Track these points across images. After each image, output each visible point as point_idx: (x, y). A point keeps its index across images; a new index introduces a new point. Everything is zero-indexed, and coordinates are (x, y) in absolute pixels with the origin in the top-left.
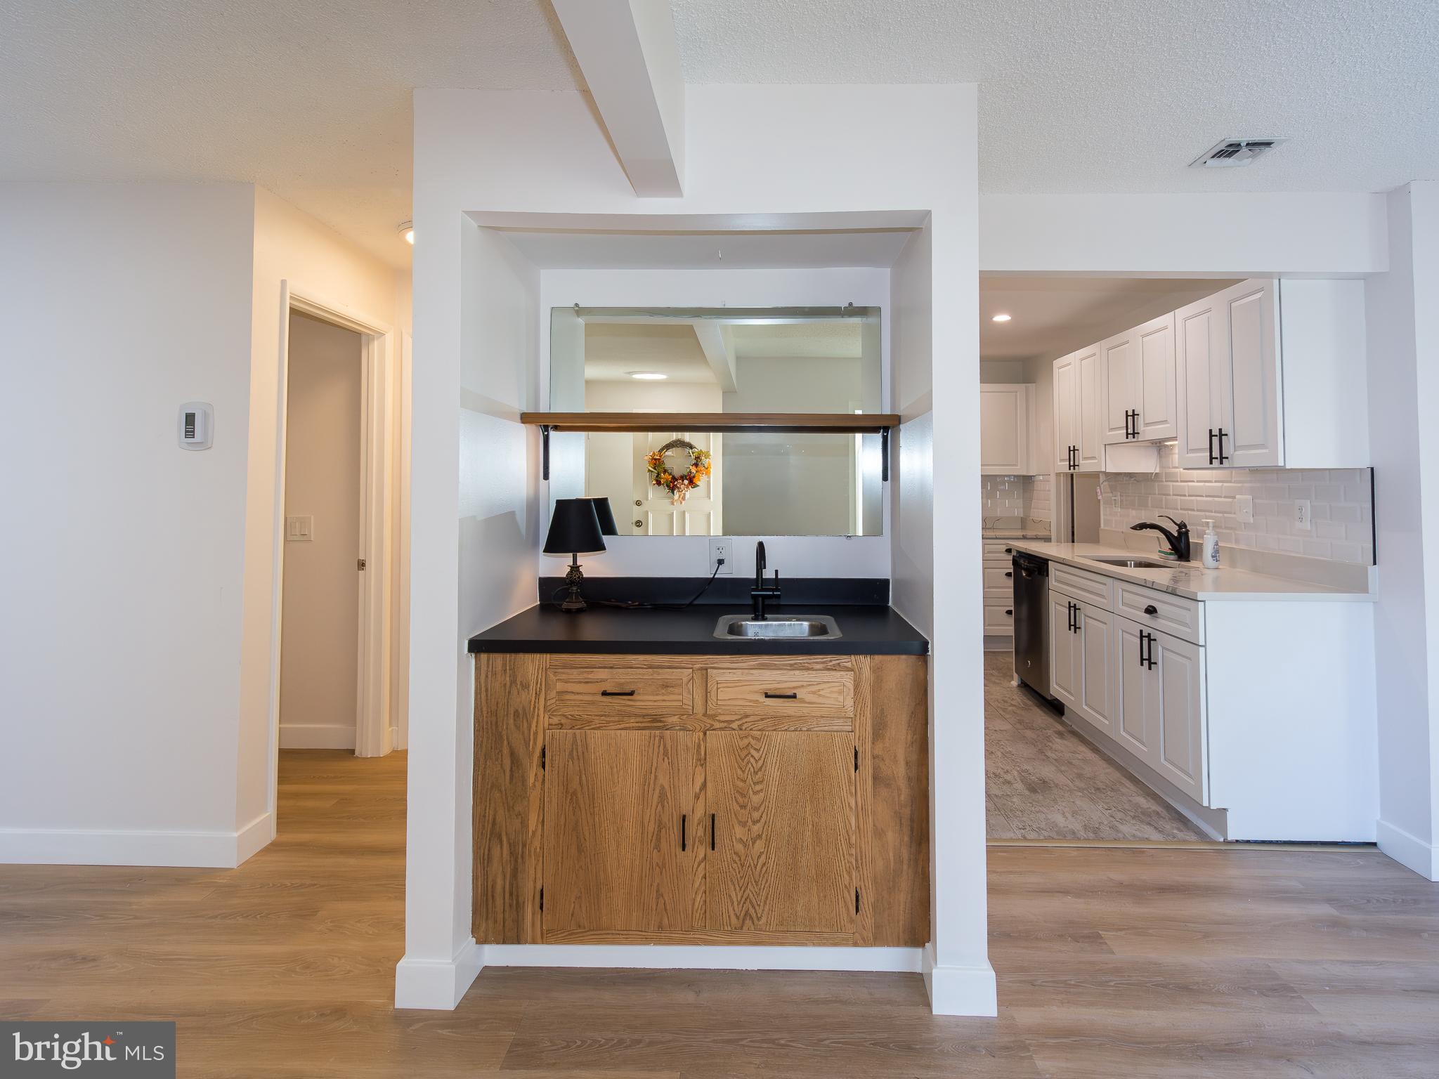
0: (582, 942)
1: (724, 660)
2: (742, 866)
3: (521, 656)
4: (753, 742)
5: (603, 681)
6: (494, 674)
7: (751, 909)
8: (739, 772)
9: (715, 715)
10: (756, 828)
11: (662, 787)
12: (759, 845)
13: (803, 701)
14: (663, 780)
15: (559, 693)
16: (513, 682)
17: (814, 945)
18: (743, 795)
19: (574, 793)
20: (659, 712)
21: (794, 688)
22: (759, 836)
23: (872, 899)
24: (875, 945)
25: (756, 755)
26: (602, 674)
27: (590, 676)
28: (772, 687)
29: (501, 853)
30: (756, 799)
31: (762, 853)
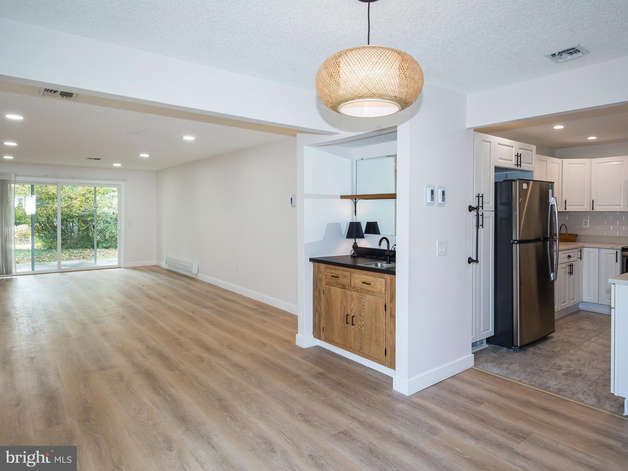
0: (331, 344)
1: (357, 271)
2: (360, 333)
3: (320, 264)
4: (362, 297)
5: (333, 273)
6: (316, 268)
7: (362, 346)
8: (359, 305)
9: (356, 287)
10: (363, 322)
11: (344, 306)
12: (364, 327)
13: (372, 286)
14: (345, 303)
15: (326, 275)
16: (319, 271)
17: (377, 362)
18: (360, 312)
19: (329, 303)
20: (345, 284)
21: (370, 282)
22: (364, 325)
23: (390, 353)
24: (390, 368)
25: (363, 301)
26: (333, 271)
27: (331, 271)
28: (364, 280)
29: (317, 315)
30: (363, 314)
31: (364, 330)
